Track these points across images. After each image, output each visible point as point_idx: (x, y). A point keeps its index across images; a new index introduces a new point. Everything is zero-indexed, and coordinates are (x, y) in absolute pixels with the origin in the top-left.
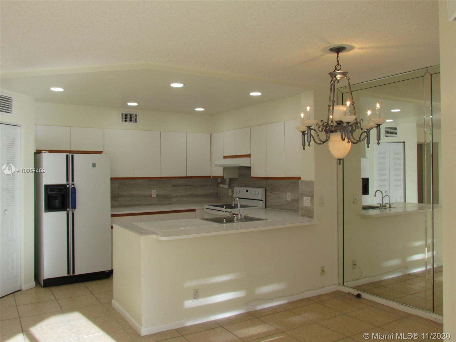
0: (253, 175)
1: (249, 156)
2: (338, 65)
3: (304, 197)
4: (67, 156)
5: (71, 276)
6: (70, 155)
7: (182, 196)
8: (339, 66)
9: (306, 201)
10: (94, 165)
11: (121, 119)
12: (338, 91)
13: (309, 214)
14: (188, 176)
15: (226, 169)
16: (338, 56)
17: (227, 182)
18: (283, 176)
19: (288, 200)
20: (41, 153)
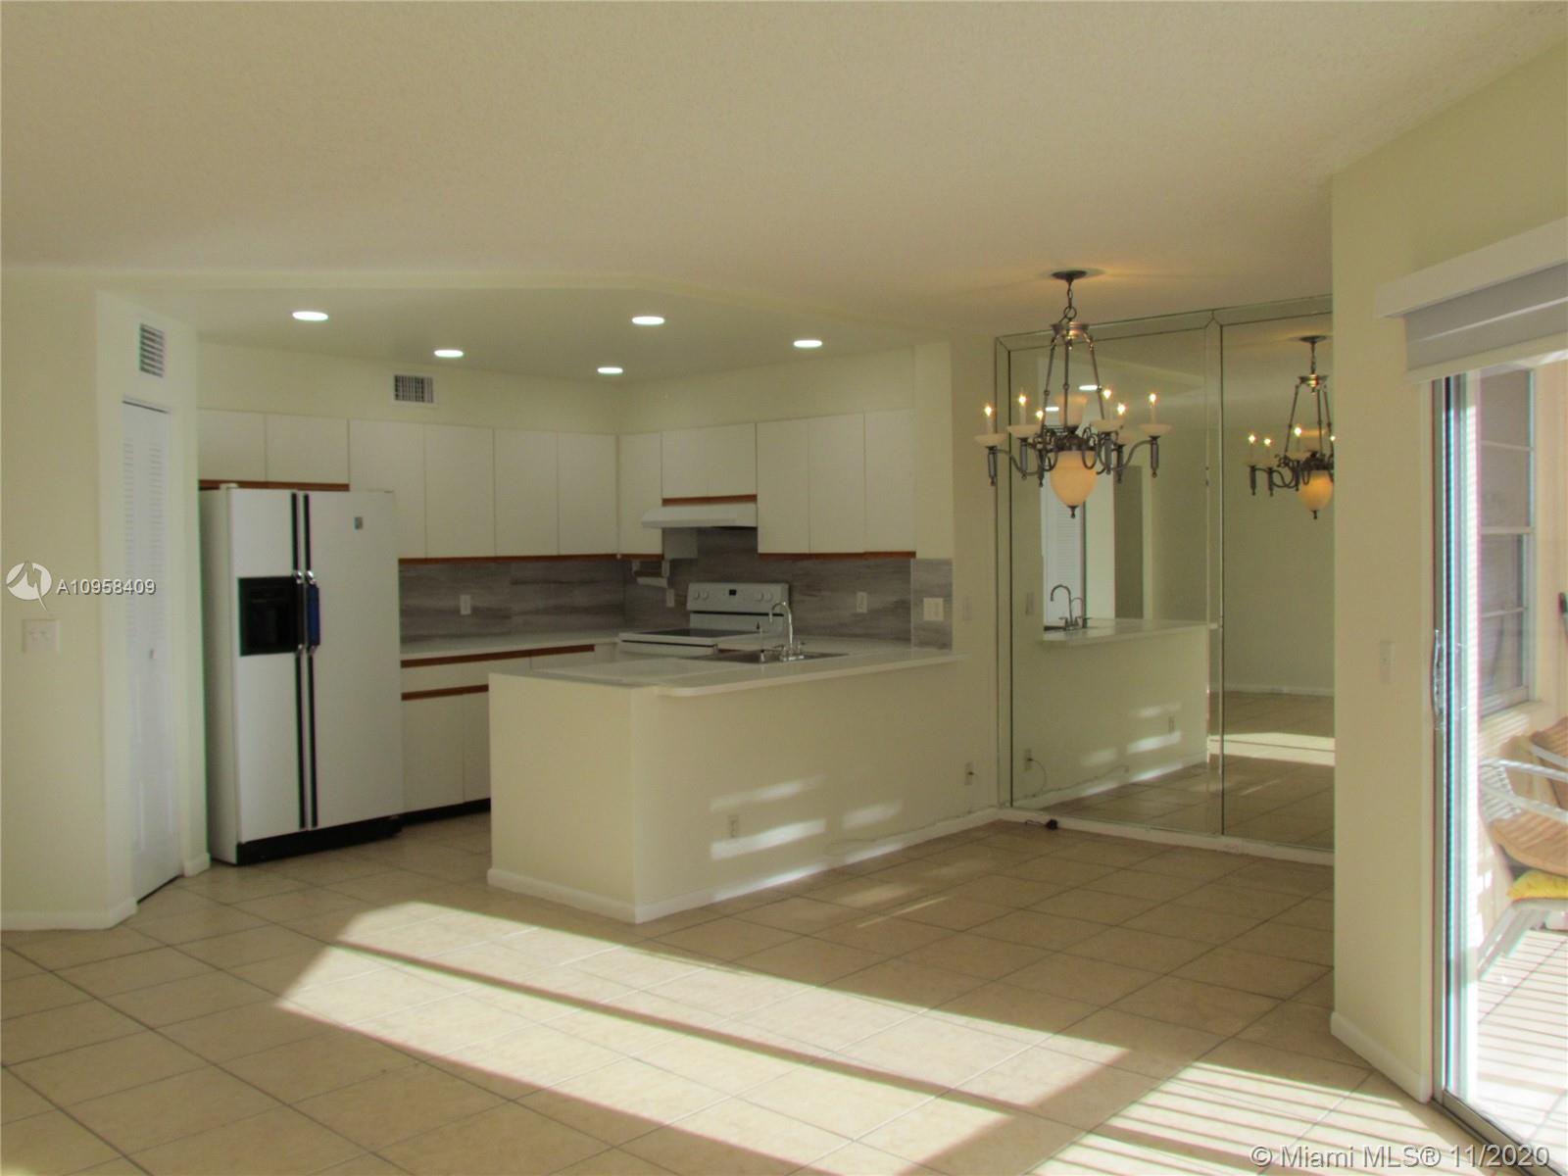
0: (763, 548)
1: (752, 498)
2: (1070, 307)
3: (925, 600)
4: (294, 498)
5: (307, 833)
6: (301, 495)
7: (537, 612)
8: (1072, 310)
9: (931, 610)
10: (359, 524)
11: (392, 393)
12: (998, 344)
13: (940, 639)
14: (561, 553)
15: (669, 533)
16: (1069, 290)
17: (666, 568)
18: (861, 550)
19: (859, 610)
20: (217, 488)
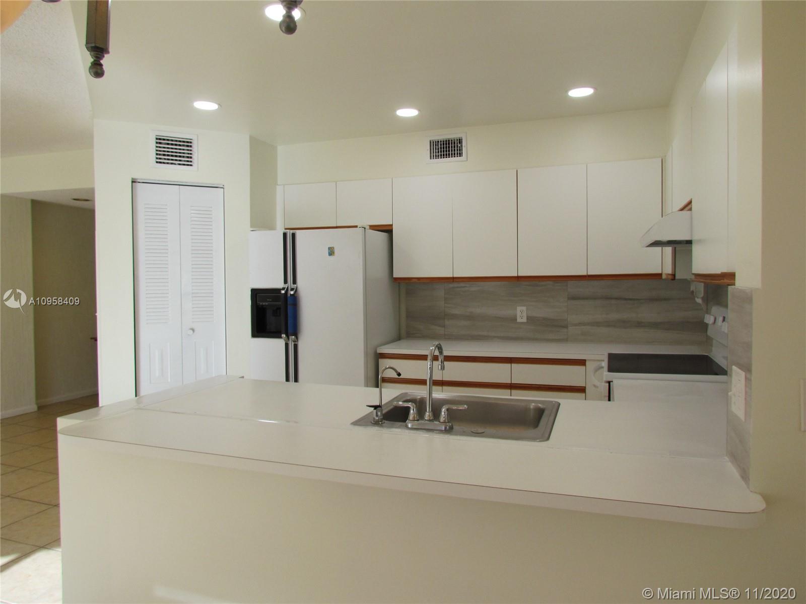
4: (285, 235)
6: (290, 233)
10: (331, 252)
11: (428, 154)
14: (590, 273)
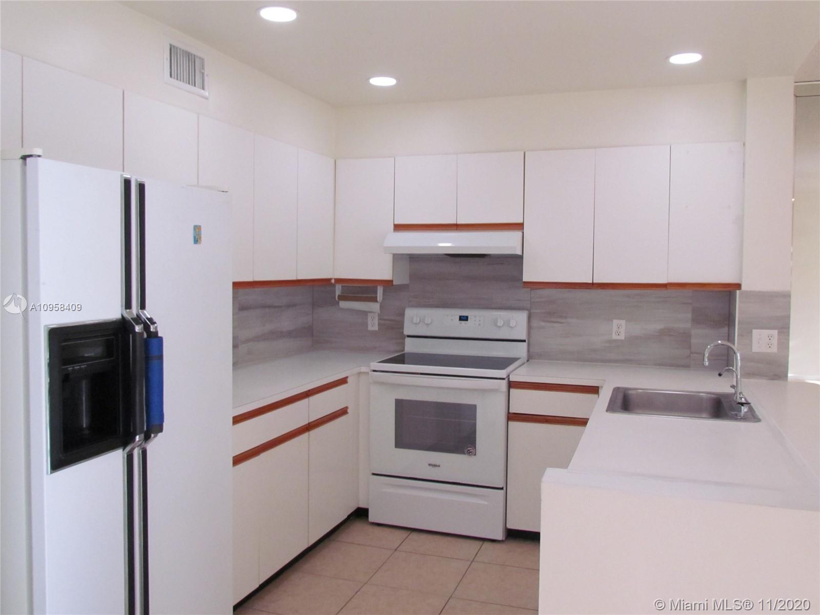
0: (526, 278)
1: (519, 226)
3: (755, 332)
4: (127, 186)
6: (134, 181)
9: (763, 341)
10: (197, 235)
11: (167, 67)
17: (382, 292)
19: (615, 337)
